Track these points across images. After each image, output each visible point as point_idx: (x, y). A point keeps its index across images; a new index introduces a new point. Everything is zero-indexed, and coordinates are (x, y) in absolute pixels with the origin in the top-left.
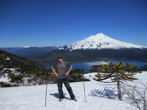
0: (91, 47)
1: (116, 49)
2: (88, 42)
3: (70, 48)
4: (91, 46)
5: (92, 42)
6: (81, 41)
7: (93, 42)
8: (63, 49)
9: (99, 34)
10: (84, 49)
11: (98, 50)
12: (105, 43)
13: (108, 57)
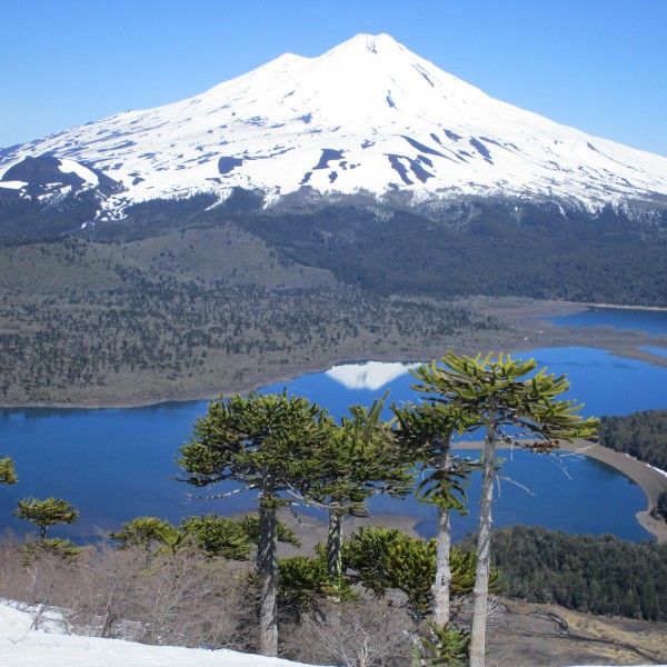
0: (333, 176)
1: (591, 206)
2: (256, 121)
3: (91, 179)
4: (333, 164)
5: (302, 126)
6: (169, 112)
7: (307, 119)
8: (16, 185)
9: (361, 41)
10: (270, 199)
11: (424, 206)
12: (448, 133)
13: (578, 298)
